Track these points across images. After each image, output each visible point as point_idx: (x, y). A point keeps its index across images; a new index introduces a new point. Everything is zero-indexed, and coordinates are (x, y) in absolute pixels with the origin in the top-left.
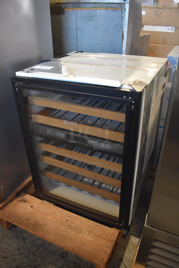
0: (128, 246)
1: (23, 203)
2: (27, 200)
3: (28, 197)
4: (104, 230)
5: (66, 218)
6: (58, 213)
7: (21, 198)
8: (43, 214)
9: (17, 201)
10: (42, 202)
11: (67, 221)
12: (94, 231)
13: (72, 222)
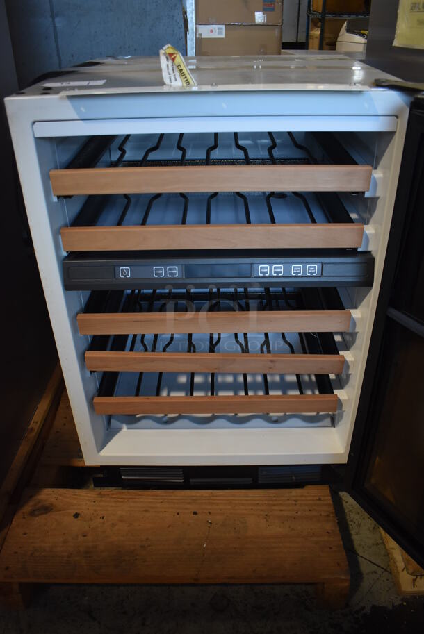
0: (348, 517)
1: (45, 516)
2: (52, 505)
3: (49, 495)
4: (294, 498)
5: (186, 509)
6: (159, 505)
7: (31, 503)
8: (121, 521)
9: (24, 518)
10: (100, 494)
11: (195, 513)
12: (274, 510)
13: (210, 513)
